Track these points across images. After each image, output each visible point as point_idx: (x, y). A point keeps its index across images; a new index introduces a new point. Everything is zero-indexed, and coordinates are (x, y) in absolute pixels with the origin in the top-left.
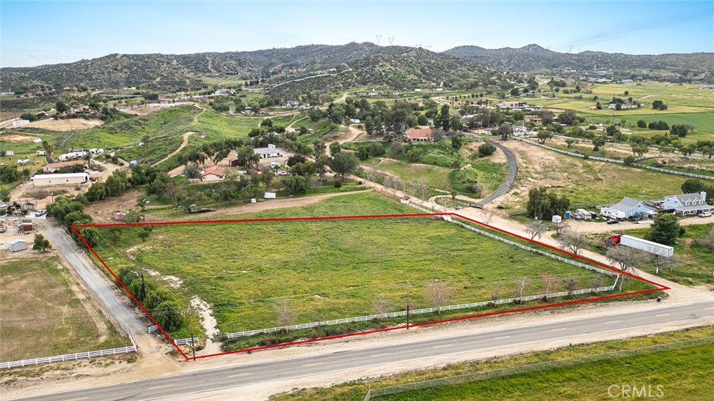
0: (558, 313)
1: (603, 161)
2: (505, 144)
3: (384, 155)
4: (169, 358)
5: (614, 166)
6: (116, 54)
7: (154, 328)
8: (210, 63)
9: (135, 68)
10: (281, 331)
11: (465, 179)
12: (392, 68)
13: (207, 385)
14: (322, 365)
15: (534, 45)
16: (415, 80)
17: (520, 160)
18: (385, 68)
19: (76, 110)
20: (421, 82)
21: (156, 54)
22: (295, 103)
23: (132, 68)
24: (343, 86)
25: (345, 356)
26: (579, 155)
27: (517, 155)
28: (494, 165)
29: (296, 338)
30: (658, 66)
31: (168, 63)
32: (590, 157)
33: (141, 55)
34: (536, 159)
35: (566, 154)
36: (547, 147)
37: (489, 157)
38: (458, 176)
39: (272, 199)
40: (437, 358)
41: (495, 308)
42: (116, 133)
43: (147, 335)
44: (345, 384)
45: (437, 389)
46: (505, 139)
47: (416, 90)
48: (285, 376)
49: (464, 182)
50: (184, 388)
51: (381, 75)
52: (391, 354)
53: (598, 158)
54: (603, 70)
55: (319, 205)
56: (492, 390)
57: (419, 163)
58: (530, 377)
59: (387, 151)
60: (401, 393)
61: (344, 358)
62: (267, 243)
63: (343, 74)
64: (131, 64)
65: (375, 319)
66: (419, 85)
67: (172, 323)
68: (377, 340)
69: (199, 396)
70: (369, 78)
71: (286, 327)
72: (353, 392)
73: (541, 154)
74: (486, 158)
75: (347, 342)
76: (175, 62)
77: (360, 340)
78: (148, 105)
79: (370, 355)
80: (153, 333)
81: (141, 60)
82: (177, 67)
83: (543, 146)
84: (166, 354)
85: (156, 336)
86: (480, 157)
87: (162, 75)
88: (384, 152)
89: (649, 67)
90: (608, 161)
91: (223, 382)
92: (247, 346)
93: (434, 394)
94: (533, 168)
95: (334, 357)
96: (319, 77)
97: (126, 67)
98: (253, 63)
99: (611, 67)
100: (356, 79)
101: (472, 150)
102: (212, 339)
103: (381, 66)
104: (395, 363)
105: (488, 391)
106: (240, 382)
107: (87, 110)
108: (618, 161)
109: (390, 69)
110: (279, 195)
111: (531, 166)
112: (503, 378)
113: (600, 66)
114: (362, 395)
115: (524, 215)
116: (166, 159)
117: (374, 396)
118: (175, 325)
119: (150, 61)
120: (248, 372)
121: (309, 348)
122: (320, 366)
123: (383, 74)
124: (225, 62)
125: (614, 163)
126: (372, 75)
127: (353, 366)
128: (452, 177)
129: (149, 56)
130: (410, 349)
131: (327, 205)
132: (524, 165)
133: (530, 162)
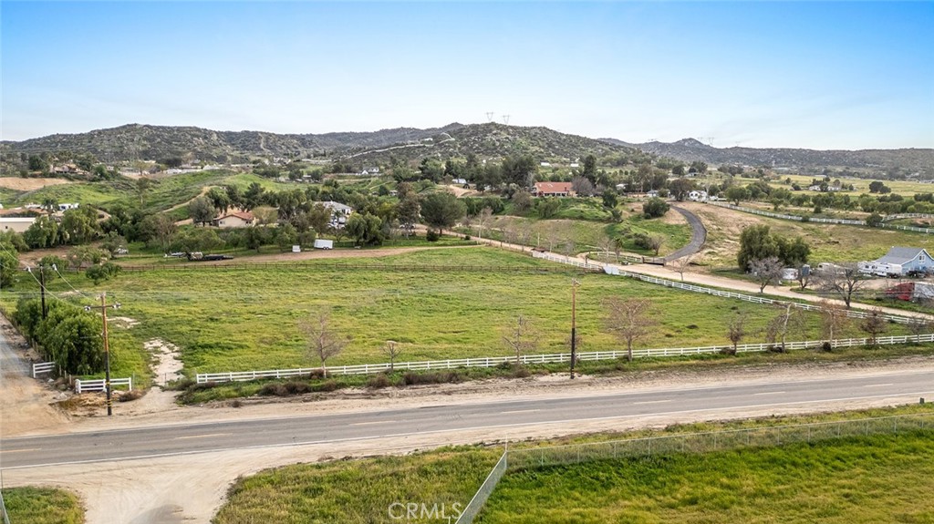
0: (861, 366)
1: (834, 223)
2: (680, 205)
3: (503, 212)
4: (54, 412)
5: (852, 228)
6: (136, 125)
7: (47, 367)
8: (262, 141)
9: (159, 140)
10: (312, 375)
11: (632, 234)
12: (510, 137)
13: (119, 450)
14: (395, 424)
15: (690, 139)
16: (541, 152)
17: (707, 222)
18: (499, 137)
19: (57, 169)
20: (549, 155)
21: (190, 128)
22: (375, 170)
23: (154, 140)
24: (442, 156)
25: (445, 412)
26: (795, 218)
27: (702, 217)
28: (668, 226)
29: (343, 386)
30: (855, 163)
31: (206, 138)
32: (812, 219)
33: (169, 128)
34: (729, 220)
35: (775, 217)
36: (743, 209)
37: (661, 219)
38: (619, 230)
39: (326, 249)
40: (645, 419)
41: (737, 356)
42: (108, 192)
43: (28, 380)
44: (446, 449)
45: (665, 459)
46: (680, 200)
47: (543, 164)
48: (310, 438)
49: (630, 237)
50: (58, 455)
51: (494, 145)
52: (544, 410)
53: (824, 220)
54: (784, 166)
55: (402, 256)
56: (794, 464)
57: (558, 218)
58: (870, 445)
59: (506, 208)
60: (581, 464)
61: (440, 415)
62: (308, 290)
63: (443, 144)
64: (153, 135)
65: (506, 364)
66: (545, 159)
67: (85, 358)
68: (512, 393)
69: (87, 468)
70: (477, 148)
71: (324, 368)
72: (465, 461)
73: (737, 215)
74: (656, 219)
75: (449, 393)
76: (215, 137)
77: (476, 391)
78: (165, 172)
79: (500, 411)
80: (42, 378)
81: (169, 132)
82: (217, 143)
83: (738, 208)
84: (51, 405)
85: (46, 381)
86: (647, 218)
87: (194, 150)
88: (503, 209)
89: (845, 164)
90: (840, 223)
91: (156, 447)
92: (234, 394)
93: (659, 467)
94: (729, 230)
95: (421, 413)
96: (410, 148)
97: (145, 139)
98: (321, 144)
99: (794, 163)
100: (459, 149)
101: (633, 211)
102: (161, 387)
103: (495, 134)
104: (555, 423)
105: (788, 466)
106: (197, 448)
107: (75, 169)
108: (856, 222)
109: (507, 138)
110: (338, 245)
111: (726, 229)
112: (812, 445)
113: (780, 162)
114: (488, 465)
115: (734, 271)
116: (170, 210)
117: (515, 467)
118: (90, 361)
119: (180, 134)
120: (222, 432)
121: (369, 401)
122: (391, 425)
123: (498, 144)
124: (282, 141)
125: (850, 225)
126: (482, 145)
127: (462, 426)
128: (610, 232)
129: (179, 129)
130: (585, 405)
131: (415, 257)
132: (715, 227)
133: (723, 224)
